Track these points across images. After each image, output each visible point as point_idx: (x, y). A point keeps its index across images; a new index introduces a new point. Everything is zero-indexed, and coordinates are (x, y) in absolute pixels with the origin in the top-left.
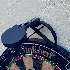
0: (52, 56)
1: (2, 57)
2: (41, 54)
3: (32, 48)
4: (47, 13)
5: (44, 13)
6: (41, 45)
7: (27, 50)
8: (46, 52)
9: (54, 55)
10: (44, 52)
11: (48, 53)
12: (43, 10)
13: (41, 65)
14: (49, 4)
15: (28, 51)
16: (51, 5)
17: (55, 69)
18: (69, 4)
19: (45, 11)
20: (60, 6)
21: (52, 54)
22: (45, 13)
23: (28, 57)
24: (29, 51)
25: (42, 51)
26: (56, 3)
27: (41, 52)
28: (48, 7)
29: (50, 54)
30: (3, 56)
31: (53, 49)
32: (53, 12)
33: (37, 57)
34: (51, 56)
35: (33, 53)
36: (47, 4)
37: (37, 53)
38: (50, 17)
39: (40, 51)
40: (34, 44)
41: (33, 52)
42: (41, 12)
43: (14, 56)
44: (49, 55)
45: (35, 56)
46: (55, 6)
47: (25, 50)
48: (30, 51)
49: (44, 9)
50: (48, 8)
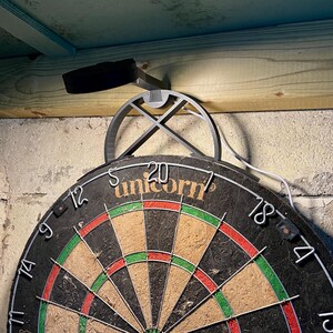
0: (207, 189)
2: (172, 191)
6: (171, 164)
13: (174, 230)
15: (129, 191)
17: (218, 231)
21: (205, 184)
25: (174, 183)
27: (172, 187)
29: (202, 185)
31: (209, 167)
33: (161, 205)
34: (204, 190)
35: (146, 196)
37: (158, 193)
40: (149, 163)
43: (81, 217)
45: (154, 204)
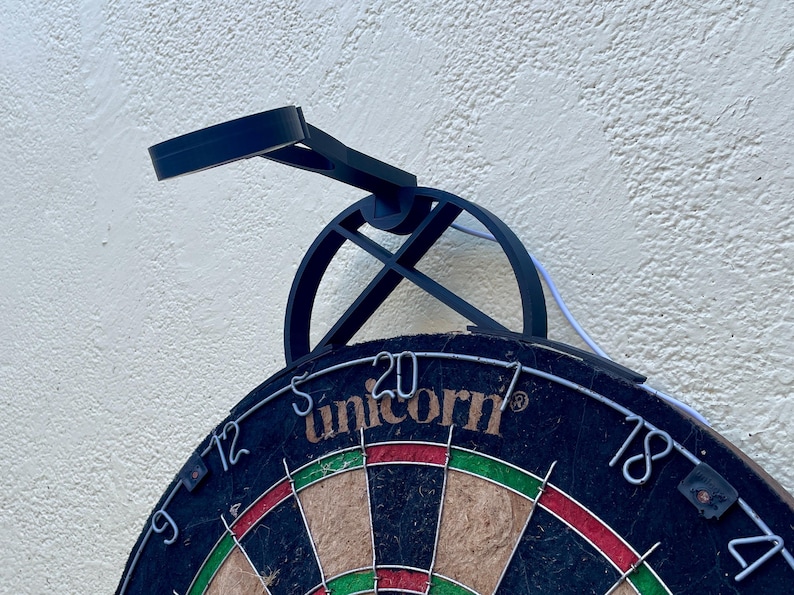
0: (508, 405)
1: (154, 526)
2: (430, 418)
3: (363, 393)
4: (469, 149)
5: (449, 157)
6: (423, 354)
7: (327, 417)
8: (464, 395)
9: (523, 404)
10: (450, 396)
11: (478, 399)
12: (439, 136)
14: (476, 87)
15: (336, 426)
16: (492, 88)
18: (603, 47)
19: (452, 139)
20: (543, 73)
21: (502, 396)
22: (456, 153)
23: (339, 471)
24: (344, 427)
25: (434, 399)
26: (521, 66)
27: (428, 410)
28: (473, 106)
29: (496, 398)
30: (162, 511)
31: (510, 353)
32: (506, 128)
33: (404, 454)
34: (502, 408)
35: (373, 434)
36: (467, 85)
37: (397, 426)
38: (486, 168)
39: (424, 402)
40: (375, 358)
41: (374, 422)
42: (428, 154)
43: (236, 493)
44: (488, 407)
45: (389, 452)
46: (513, 87)
47: (314, 427)
48: (352, 424)
49: (449, 130)
50: (475, 114)
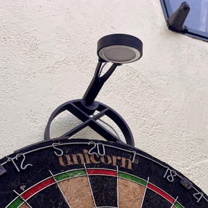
8: (119, 158)
9: (137, 162)
23: (76, 176)
24: (76, 162)
39: (106, 158)
41: (88, 162)
47: (63, 161)
